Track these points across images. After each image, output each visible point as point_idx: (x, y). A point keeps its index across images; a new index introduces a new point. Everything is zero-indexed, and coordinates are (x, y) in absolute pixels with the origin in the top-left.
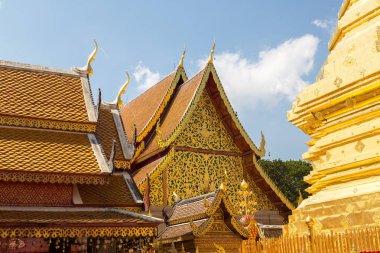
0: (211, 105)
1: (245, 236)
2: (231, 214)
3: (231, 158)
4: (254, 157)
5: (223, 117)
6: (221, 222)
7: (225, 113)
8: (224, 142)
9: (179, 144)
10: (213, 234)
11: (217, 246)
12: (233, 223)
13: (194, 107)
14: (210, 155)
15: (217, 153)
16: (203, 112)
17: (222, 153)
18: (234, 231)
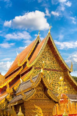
0: (50, 51)
1: (56, 101)
2: (47, 87)
3: (59, 72)
4: (68, 72)
5: (55, 55)
6: (42, 93)
7: (56, 54)
8: (56, 66)
9: (36, 66)
10: (36, 100)
11: (36, 107)
12: (48, 93)
13: (42, 51)
14: (50, 71)
15: (53, 70)
16: (47, 54)
17: (55, 70)
18: (50, 98)
